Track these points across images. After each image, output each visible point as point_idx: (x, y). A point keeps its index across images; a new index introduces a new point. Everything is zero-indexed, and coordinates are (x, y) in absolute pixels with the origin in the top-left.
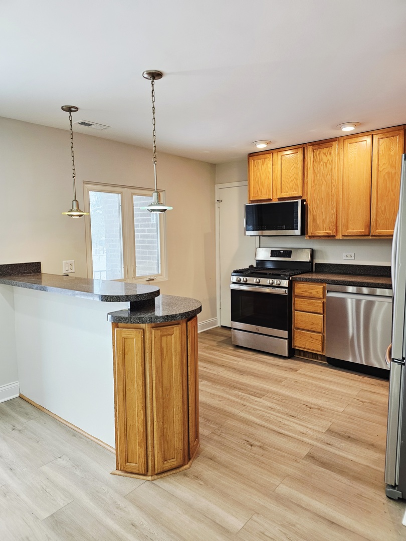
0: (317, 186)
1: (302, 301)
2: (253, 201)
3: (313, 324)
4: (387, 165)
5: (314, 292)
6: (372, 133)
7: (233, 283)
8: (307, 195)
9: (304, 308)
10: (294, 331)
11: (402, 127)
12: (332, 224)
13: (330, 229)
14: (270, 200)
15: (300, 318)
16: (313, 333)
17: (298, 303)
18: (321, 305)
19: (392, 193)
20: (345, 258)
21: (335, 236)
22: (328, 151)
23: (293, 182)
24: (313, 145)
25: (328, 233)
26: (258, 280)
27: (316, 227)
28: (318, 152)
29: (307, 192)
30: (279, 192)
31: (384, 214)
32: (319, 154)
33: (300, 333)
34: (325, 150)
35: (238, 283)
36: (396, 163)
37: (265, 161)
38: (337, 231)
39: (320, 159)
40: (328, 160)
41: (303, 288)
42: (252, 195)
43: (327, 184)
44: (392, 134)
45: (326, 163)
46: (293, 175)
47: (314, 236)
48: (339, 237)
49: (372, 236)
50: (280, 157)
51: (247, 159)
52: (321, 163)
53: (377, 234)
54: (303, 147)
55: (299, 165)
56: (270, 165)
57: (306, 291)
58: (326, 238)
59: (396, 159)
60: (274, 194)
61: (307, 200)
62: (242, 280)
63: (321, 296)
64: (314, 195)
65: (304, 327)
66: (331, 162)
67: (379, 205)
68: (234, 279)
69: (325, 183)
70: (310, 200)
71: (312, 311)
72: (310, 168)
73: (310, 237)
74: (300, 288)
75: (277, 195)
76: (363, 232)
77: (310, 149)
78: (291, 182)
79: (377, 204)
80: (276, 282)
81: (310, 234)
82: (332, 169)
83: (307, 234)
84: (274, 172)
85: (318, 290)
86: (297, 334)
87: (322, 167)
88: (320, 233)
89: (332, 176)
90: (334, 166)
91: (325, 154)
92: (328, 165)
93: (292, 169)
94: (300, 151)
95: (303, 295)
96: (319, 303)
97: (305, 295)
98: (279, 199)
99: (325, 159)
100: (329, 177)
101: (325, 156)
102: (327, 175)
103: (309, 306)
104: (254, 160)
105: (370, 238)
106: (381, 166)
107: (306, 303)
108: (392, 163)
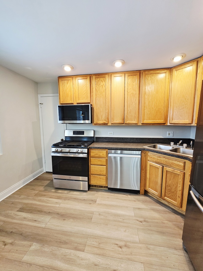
0: (98, 98)
1: (95, 160)
2: (62, 104)
3: (101, 171)
4: (132, 89)
5: (101, 154)
6: (125, 72)
7: (53, 152)
8: (93, 102)
9: (96, 163)
10: (90, 176)
11: (138, 71)
12: (106, 118)
13: (105, 120)
14: (73, 104)
15: (93, 169)
16: (101, 176)
17: (93, 161)
18: (105, 161)
19: (134, 103)
20: (109, 134)
21: (107, 124)
22: (103, 79)
23: (85, 95)
24: (95, 75)
25: (104, 122)
26: (69, 150)
27: (98, 120)
28: (98, 79)
29: (93, 101)
30: (77, 99)
31: (130, 113)
32: (99, 81)
33: (94, 177)
34: (102, 79)
35: (57, 152)
36: (136, 89)
37: (68, 81)
38: (108, 122)
39: (99, 83)
40: (103, 84)
41: (95, 152)
42: (62, 100)
43: (103, 97)
44: (134, 74)
45: (102, 86)
46: (85, 91)
47: (97, 124)
48: (110, 124)
49: (125, 124)
50: (77, 80)
51: (57, 79)
52: (100, 86)
53: (127, 123)
54: (90, 76)
55: (88, 86)
56: (72, 84)
57: (97, 154)
58: (103, 125)
59: (136, 87)
60: (75, 101)
61: (93, 105)
62: (59, 150)
63: (105, 156)
64: (97, 102)
65: (96, 173)
66: (105, 85)
67: (128, 109)
68: (54, 149)
69: (102, 97)
70: (95, 105)
71: (100, 164)
72: (94, 88)
73: (95, 124)
74: (93, 153)
75: (76, 101)
76: (121, 122)
77: (94, 77)
78: (84, 94)
79: (127, 109)
80: (80, 150)
81: (95, 123)
82: (105, 89)
83: (94, 123)
84: (74, 88)
85: (103, 153)
86: (92, 177)
87: (100, 88)
88: (100, 122)
89: (105, 93)
90: (106, 88)
91: (102, 81)
92: (103, 86)
93: (84, 87)
94: (89, 78)
95: (95, 156)
96: (104, 160)
97: (97, 156)
98: (77, 103)
99: (102, 84)
100: (104, 93)
101: (101, 82)
102: (103, 92)
103: (98, 162)
104: (62, 81)
105: (124, 125)
106: (129, 89)
107: (97, 161)
108: (134, 89)
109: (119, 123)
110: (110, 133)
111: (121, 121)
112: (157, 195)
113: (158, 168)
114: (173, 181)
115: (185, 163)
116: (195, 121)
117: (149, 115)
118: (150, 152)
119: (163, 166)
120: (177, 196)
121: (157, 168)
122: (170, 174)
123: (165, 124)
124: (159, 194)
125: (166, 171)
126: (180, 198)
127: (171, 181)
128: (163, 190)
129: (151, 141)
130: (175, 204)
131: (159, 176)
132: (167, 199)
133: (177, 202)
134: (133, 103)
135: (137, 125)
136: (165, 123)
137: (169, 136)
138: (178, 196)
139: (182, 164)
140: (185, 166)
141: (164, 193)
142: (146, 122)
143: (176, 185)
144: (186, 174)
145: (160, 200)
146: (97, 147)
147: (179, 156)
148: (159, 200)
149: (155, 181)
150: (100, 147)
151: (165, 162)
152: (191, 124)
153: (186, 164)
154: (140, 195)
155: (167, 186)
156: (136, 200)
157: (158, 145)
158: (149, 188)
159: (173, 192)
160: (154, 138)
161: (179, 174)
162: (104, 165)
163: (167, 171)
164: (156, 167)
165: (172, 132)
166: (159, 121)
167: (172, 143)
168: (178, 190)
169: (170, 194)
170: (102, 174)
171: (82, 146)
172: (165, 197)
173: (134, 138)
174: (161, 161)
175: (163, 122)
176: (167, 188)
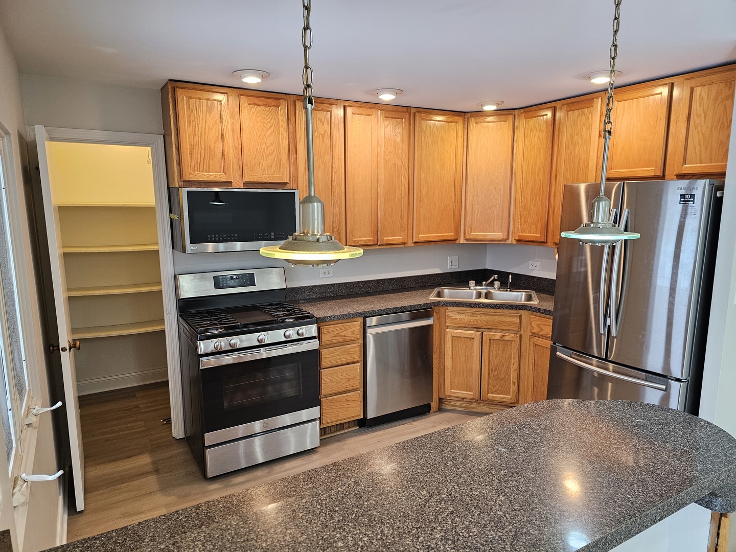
1: (332, 352)
3: (349, 380)
4: (393, 153)
5: (348, 333)
9: (335, 361)
14: (229, 183)
15: (329, 380)
16: (349, 394)
20: (321, 276)
22: (325, 116)
23: (273, 157)
26: (262, 338)
29: (295, 178)
31: (391, 217)
33: (331, 401)
34: (321, 114)
35: (219, 352)
36: (402, 154)
38: (340, 240)
40: (326, 131)
41: (333, 331)
42: (189, 169)
44: (398, 114)
45: (323, 136)
46: (272, 144)
49: (381, 245)
53: (386, 242)
54: (286, 101)
55: (282, 129)
57: (337, 335)
59: (402, 148)
60: (237, 174)
65: (335, 390)
67: (387, 206)
69: (323, 167)
71: (345, 362)
72: (300, 138)
76: (370, 240)
77: (299, 105)
78: (268, 156)
82: (332, 147)
84: (233, 131)
85: (354, 329)
86: (324, 406)
89: (332, 158)
90: (334, 142)
91: (321, 120)
92: (326, 138)
93: (269, 133)
94: (283, 104)
95: (333, 342)
96: (357, 347)
97: (337, 341)
98: (247, 184)
99: (322, 129)
100: (328, 158)
101: (321, 124)
102: (325, 155)
103: (342, 356)
104: (189, 98)
105: (377, 247)
106: (387, 154)
107: (338, 353)
108: (398, 153)
109: (366, 243)
110: (325, 273)
111: (372, 238)
112: (472, 397)
113: (471, 338)
114: (503, 356)
115: (521, 316)
116: (512, 234)
117: (427, 219)
118: (449, 308)
119: (482, 333)
120: (509, 384)
121: (469, 339)
122: (495, 346)
123: (455, 240)
124: (477, 393)
125: (488, 340)
126: (516, 384)
127: (498, 358)
128: (484, 382)
129: (421, 282)
130: (508, 401)
131: (475, 354)
132: (494, 397)
133: (511, 394)
134: (397, 189)
135: (403, 246)
136: (456, 238)
137: (453, 267)
138: (511, 382)
139: (517, 320)
140: (520, 322)
141: (487, 387)
142: (423, 237)
143: (508, 363)
144: (523, 336)
145: (473, 408)
146: (339, 316)
147: (512, 305)
148: (469, 410)
149: (465, 369)
150: (346, 315)
151: (485, 323)
152: (505, 240)
153: (523, 317)
154: (431, 415)
155: (492, 370)
156: (434, 425)
157: (445, 290)
158: (452, 391)
159: (503, 378)
160: (426, 275)
161: (512, 339)
162: (355, 360)
163: (490, 339)
164: (468, 336)
165: (457, 257)
166: (447, 235)
167: (472, 283)
168: (512, 370)
169: (497, 384)
170: (351, 388)
171: (287, 321)
172: (489, 395)
173: (385, 279)
174: (478, 322)
175: (453, 235)
176: (491, 375)
